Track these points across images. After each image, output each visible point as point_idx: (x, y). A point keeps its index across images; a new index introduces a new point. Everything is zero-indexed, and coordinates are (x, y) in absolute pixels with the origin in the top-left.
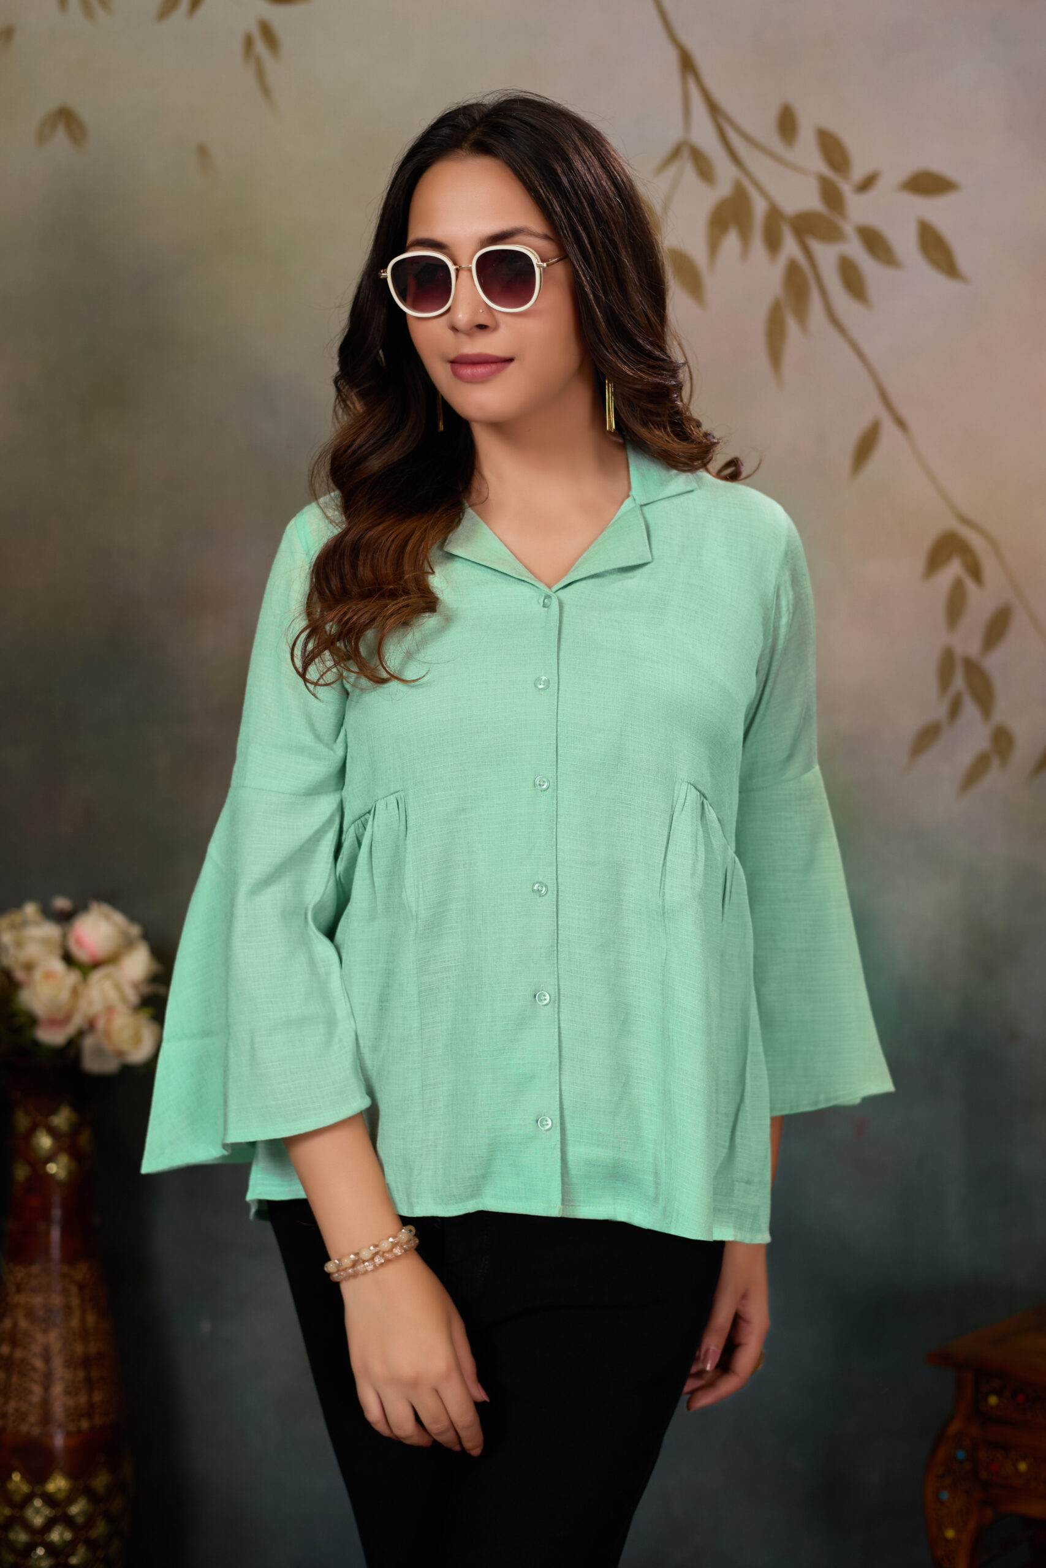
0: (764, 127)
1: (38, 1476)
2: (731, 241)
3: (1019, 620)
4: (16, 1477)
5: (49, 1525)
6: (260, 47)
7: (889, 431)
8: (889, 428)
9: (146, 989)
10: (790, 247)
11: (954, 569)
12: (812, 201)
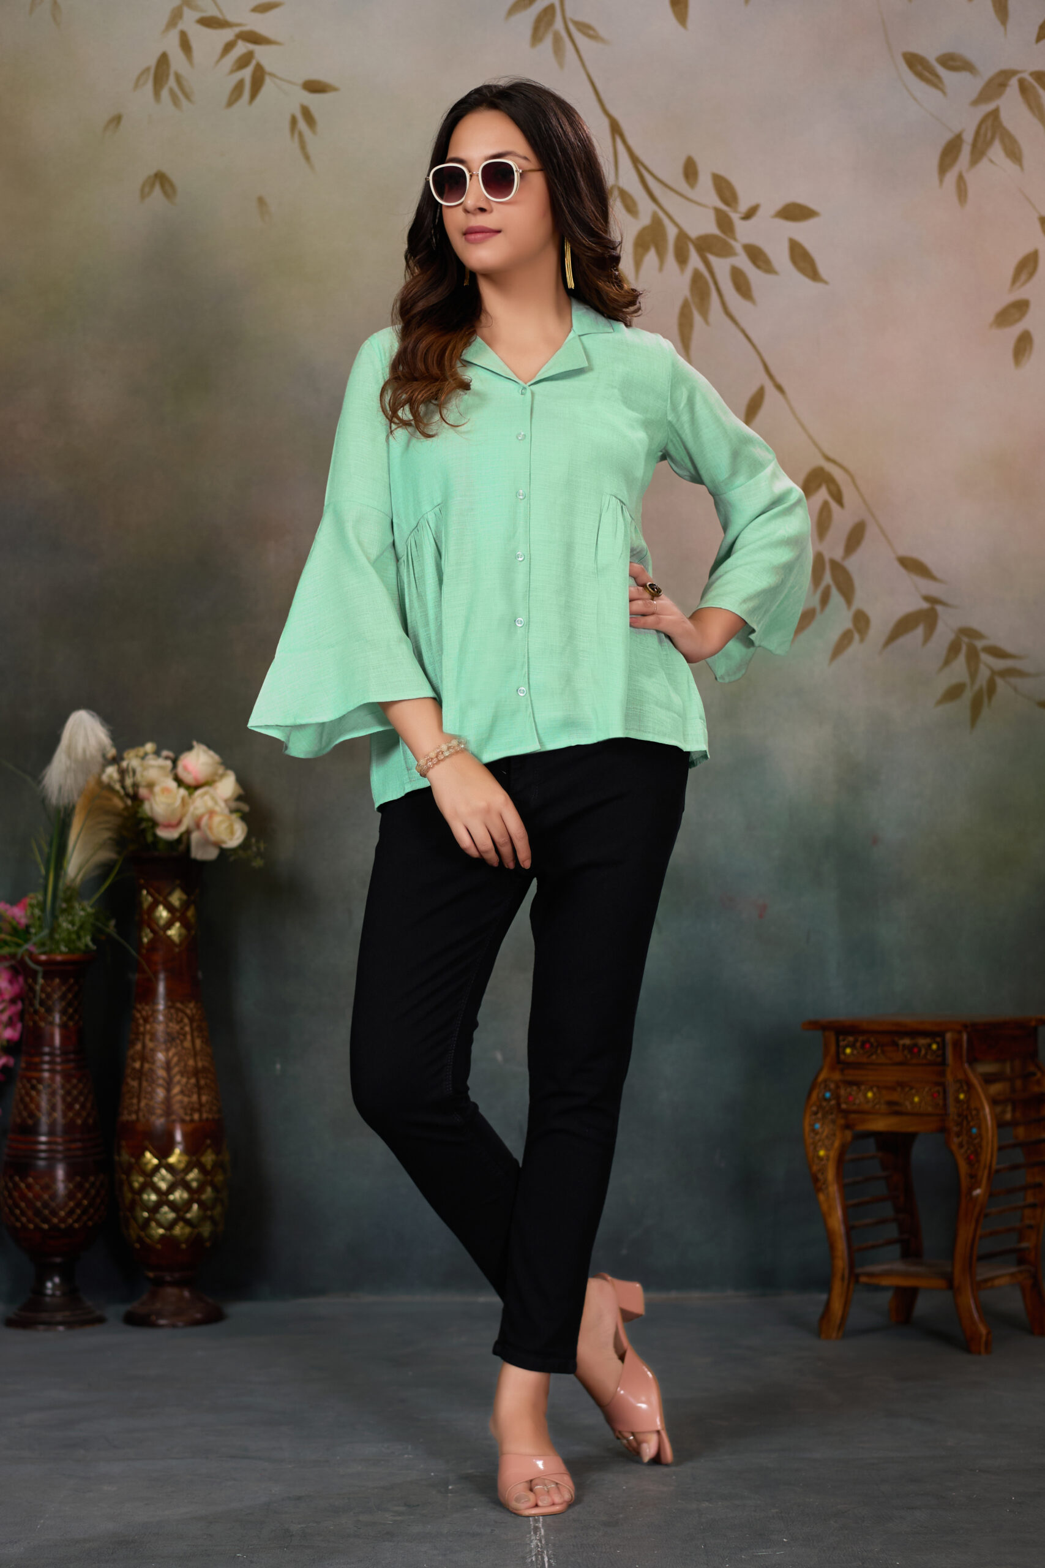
0: (673, 174)
1: (163, 1153)
2: (651, 256)
3: (871, 531)
4: (148, 1155)
5: (172, 1188)
6: (302, 124)
7: (771, 394)
8: (770, 391)
9: (234, 805)
10: (695, 261)
11: (823, 494)
12: (710, 227)
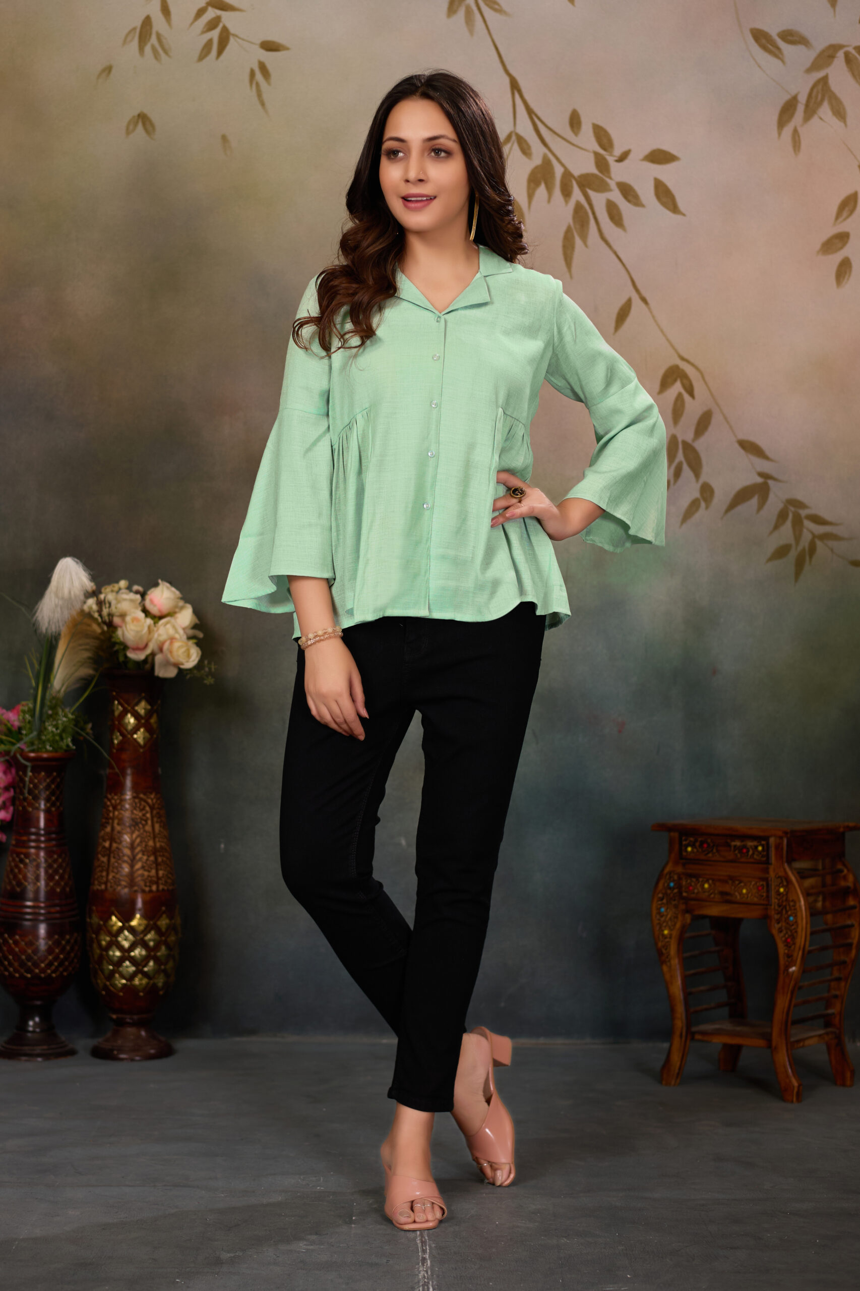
0: (561, 123)
1: (126, 918)
2: (542, 191)
3: (717, 419)
4: (114, 918)
5: (133, 947)
6: (259, 76)
7: (637, 305)
8: (637, 302)
9: (191, 632)
10: (577, 194)
11: (677, 387)
12: (590, 168)
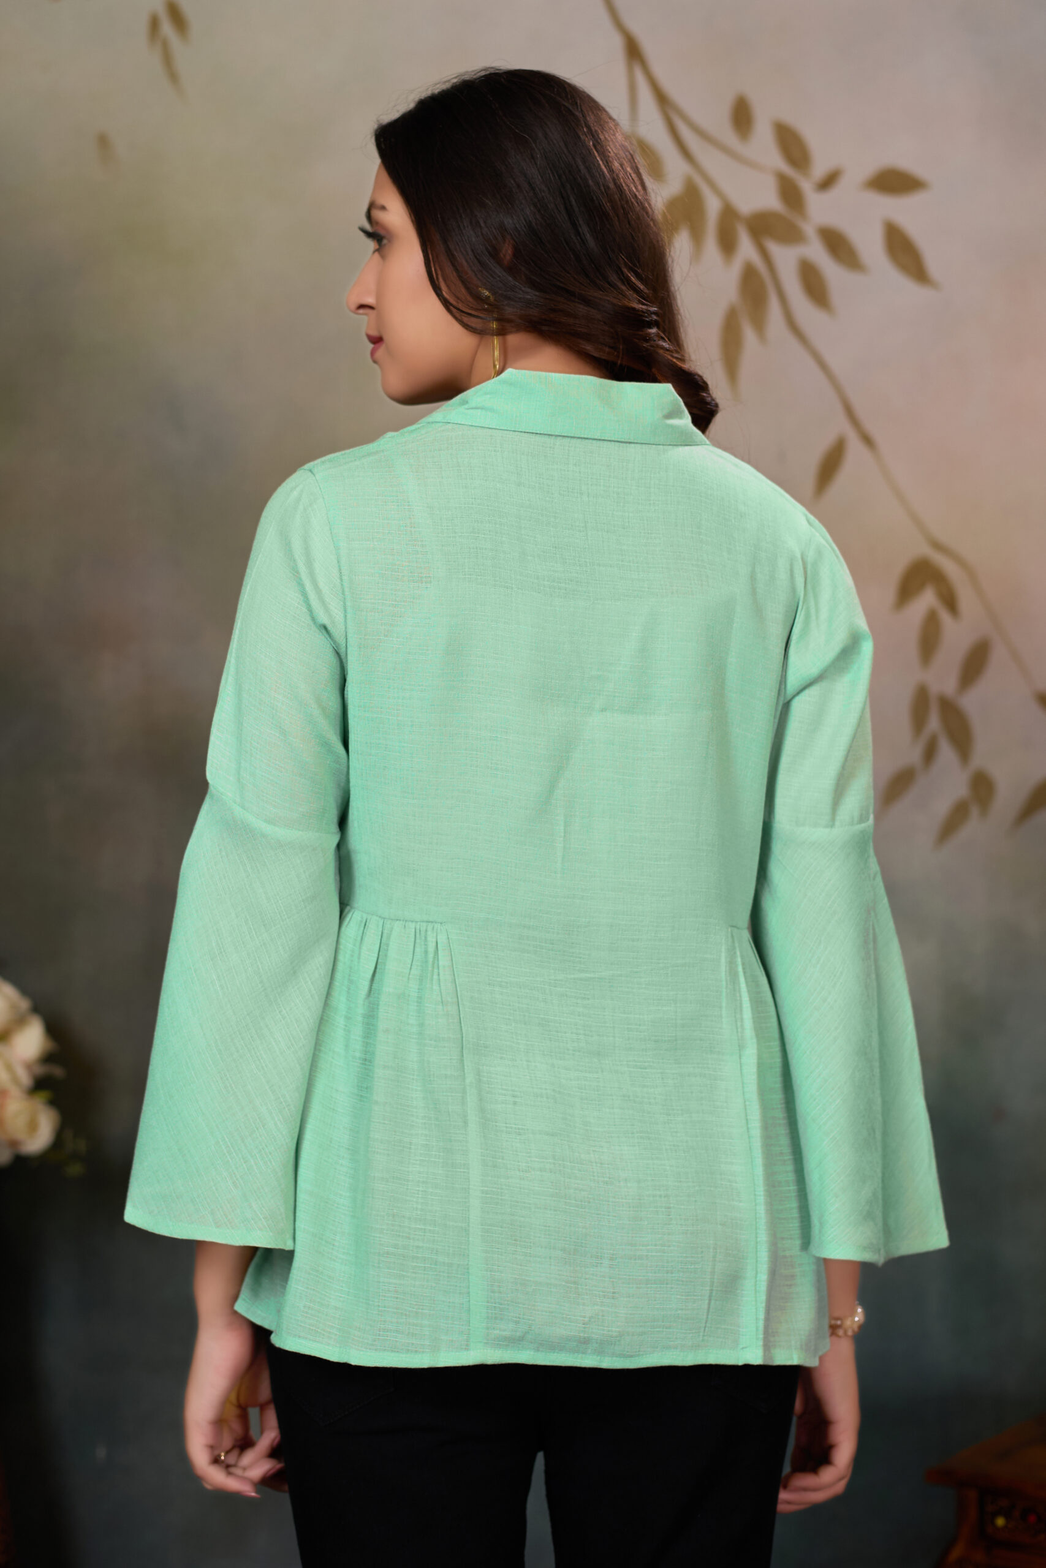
2: (683, 241)
3: (999, 656)
6: (167, 28)
7: (855, 448)
8: (854, 446)
9: (39, 1073)
10: (746, 249)
11: (927, 599)
12: (769, 199)
